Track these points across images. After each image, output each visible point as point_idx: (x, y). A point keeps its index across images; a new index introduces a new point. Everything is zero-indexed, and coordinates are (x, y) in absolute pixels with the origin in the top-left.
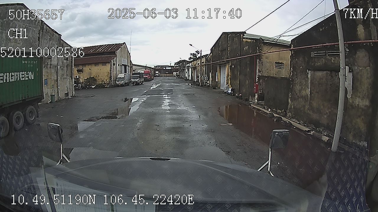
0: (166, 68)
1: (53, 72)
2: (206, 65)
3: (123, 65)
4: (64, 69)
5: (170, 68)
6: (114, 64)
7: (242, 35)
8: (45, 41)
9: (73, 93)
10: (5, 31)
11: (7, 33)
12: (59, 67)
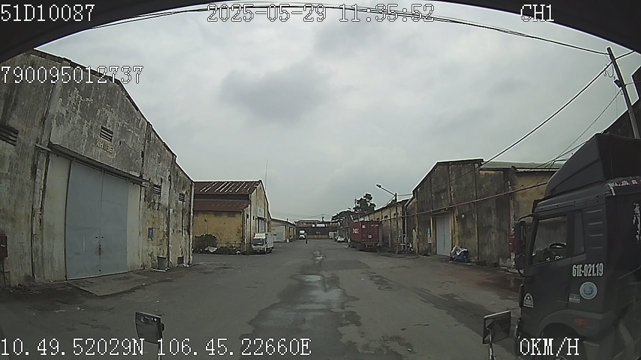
0: (316, 225)
1: (163, 217)
2: (403, 218)
3: (259, 218)
4: (178, 215)
5: (324, 225)
6: (248, 216)
7: (476, 165)
8: (152, 160)
10: (89, 122)
11: (91, 128)
12: (171, 210)
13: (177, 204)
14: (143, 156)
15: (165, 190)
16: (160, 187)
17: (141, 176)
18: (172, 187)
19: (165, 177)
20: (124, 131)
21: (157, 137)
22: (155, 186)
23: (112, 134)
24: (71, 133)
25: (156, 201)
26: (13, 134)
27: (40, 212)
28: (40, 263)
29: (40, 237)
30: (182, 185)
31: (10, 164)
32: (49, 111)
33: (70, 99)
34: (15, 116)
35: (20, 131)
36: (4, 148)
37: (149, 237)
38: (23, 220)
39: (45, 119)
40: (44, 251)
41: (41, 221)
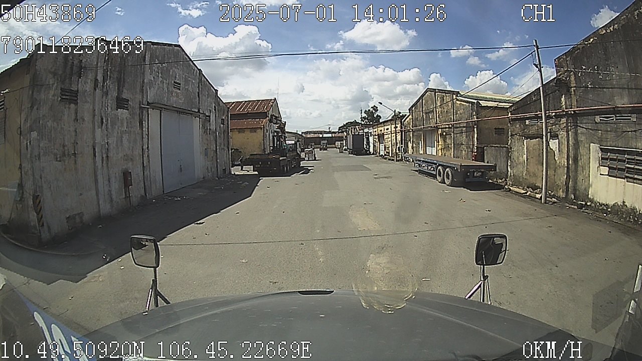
0: (323, 135)
1: (213, 139)
2: (401, 131)
4: (222, 136)
5: (330, 135)
6: (267, 130)
7: (454, 96)
10: (166, 80)
11: (168, 84)
12: (217, 133)
13: (220, 127)
14: (199, 96)
15: (212, 118)
16: (209, 116)
17: (199, 111)
18: (217, 115)
19: (212, 108)
20: (187, 81)
21: (205, 80)
22: (207, 116)
23: (180, 84)
24: (158, 92)
25: (208, 128)
26: (126, 103)
27: (147, 150)
28: (149, 185)
29: (148, 167)
30: (222, 112)
31: (127, 123)
32: (145, 81)
33: (154, 68)
34: (125, 91)
35: (130, 100)
36: (122, 114)
37: (205, 155)
38: (137, 159)
39: (143, 87)
40: (151, 176)
41: (148, 156)
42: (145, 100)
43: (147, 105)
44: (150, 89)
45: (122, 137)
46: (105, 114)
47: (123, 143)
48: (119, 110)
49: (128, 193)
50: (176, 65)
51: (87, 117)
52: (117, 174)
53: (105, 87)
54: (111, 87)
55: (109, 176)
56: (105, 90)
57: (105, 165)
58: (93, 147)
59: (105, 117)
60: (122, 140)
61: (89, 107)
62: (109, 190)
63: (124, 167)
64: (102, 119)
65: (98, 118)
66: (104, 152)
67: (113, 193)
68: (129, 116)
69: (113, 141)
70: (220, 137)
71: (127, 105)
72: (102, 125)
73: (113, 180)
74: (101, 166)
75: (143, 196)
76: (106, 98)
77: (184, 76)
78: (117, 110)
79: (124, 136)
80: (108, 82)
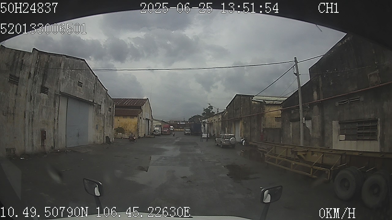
0: (180, 123)
1: (102, 120)
2: (222, 121)
3: (147, 119)
4: (108, 118)
5: (184, 123)
6: (140, 118)
7: (251, 98)
8: (98, 93)
9: (113, 139)
10: (73, 80)
11: (75, 82)
12: (105, 116)
13: (108, 113)
14: (94, 92)
15: (103, 106)
16: (101, 106)
17: (93, 101)
18: (106, 105)
20: (87, 82)
21: (99, 83)
22: (99, 105)
23: (82, 84)
24: (67, 86)
25: (99, 112)
26: (46, 90)
27: (57, 120)
28: (57, 141)
29: (57, 130)
30: (110, 104)
31: (46, 102)
32: (60, 79)
33: (66, 71)
34: (46, 82)
35: (49, 88)
36: (44, 96)
37: (96, 129)
38: (51, 124)
39: (58, 82)
40: (59, 136)
41: (57, 124)
42: (58, 90)
43: (60, 93)
44: (62, 84)
45: (42, 110)
46: (33, 94)
47: (43, 113)
48: (42, 93)
49: (43, 143)
50: (80, 72)
51: (23, 94)
52: (38, 131)
53: (35, 78)
54: (38, 79)
55: (32, 131)
56: (35, 80)
57: (30, 124)
58: (25, 112)
59: (33, 96)
60: (42, 111)
61: (25, 88)
62: (32, 140)
63: (42, 128)
64: (31, 97)
65: (28, 96)
66: (31, 116)
67: (34, 141)
68: (48, 98)
69: (37, 111)
70: (107, 119)
71: (47, 91)
72: (31, 101)
73: (35, 133)
74: (28, 124)
75: (53, 147)
76: (35, 85)
77: (85, 79)
78: (41, 93)
79: (43, 109)
80: (37, 75)
